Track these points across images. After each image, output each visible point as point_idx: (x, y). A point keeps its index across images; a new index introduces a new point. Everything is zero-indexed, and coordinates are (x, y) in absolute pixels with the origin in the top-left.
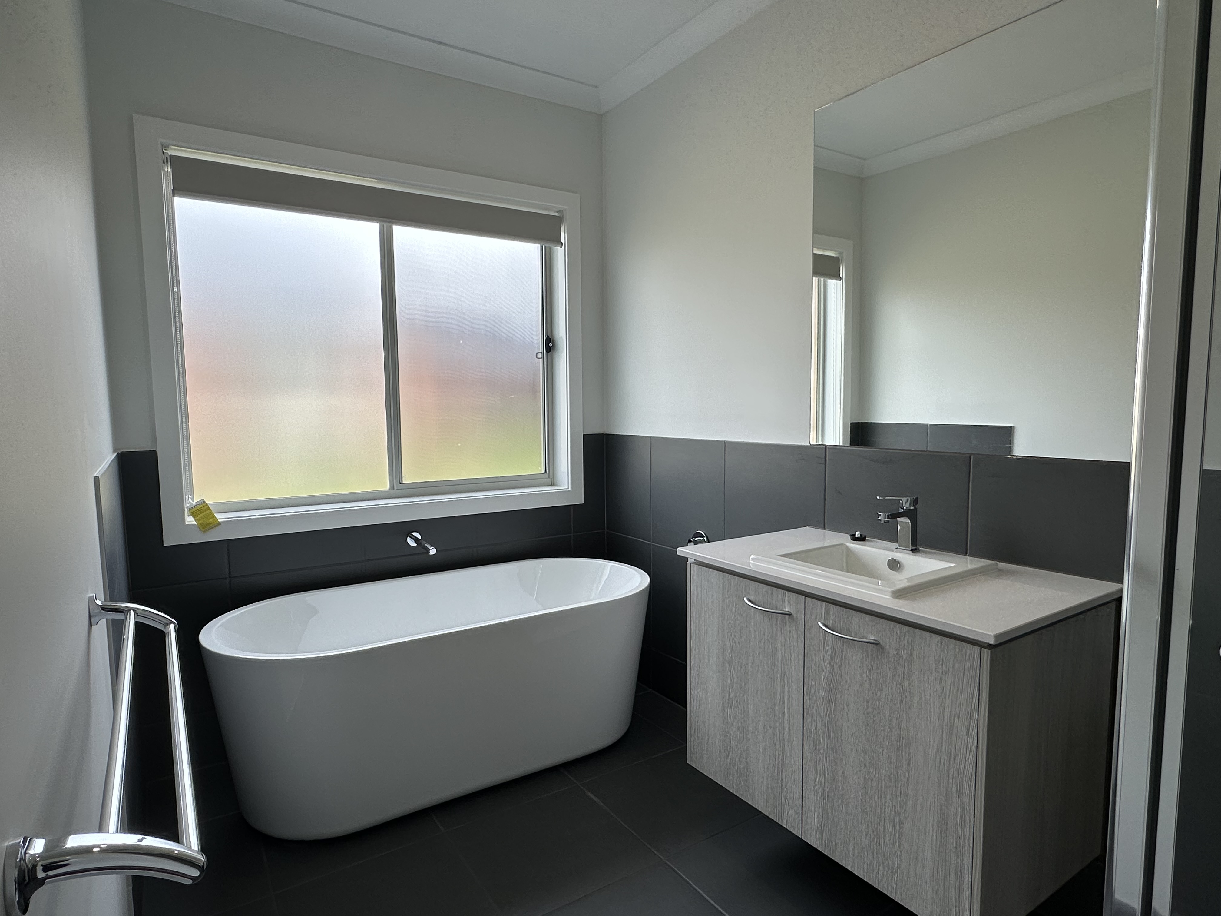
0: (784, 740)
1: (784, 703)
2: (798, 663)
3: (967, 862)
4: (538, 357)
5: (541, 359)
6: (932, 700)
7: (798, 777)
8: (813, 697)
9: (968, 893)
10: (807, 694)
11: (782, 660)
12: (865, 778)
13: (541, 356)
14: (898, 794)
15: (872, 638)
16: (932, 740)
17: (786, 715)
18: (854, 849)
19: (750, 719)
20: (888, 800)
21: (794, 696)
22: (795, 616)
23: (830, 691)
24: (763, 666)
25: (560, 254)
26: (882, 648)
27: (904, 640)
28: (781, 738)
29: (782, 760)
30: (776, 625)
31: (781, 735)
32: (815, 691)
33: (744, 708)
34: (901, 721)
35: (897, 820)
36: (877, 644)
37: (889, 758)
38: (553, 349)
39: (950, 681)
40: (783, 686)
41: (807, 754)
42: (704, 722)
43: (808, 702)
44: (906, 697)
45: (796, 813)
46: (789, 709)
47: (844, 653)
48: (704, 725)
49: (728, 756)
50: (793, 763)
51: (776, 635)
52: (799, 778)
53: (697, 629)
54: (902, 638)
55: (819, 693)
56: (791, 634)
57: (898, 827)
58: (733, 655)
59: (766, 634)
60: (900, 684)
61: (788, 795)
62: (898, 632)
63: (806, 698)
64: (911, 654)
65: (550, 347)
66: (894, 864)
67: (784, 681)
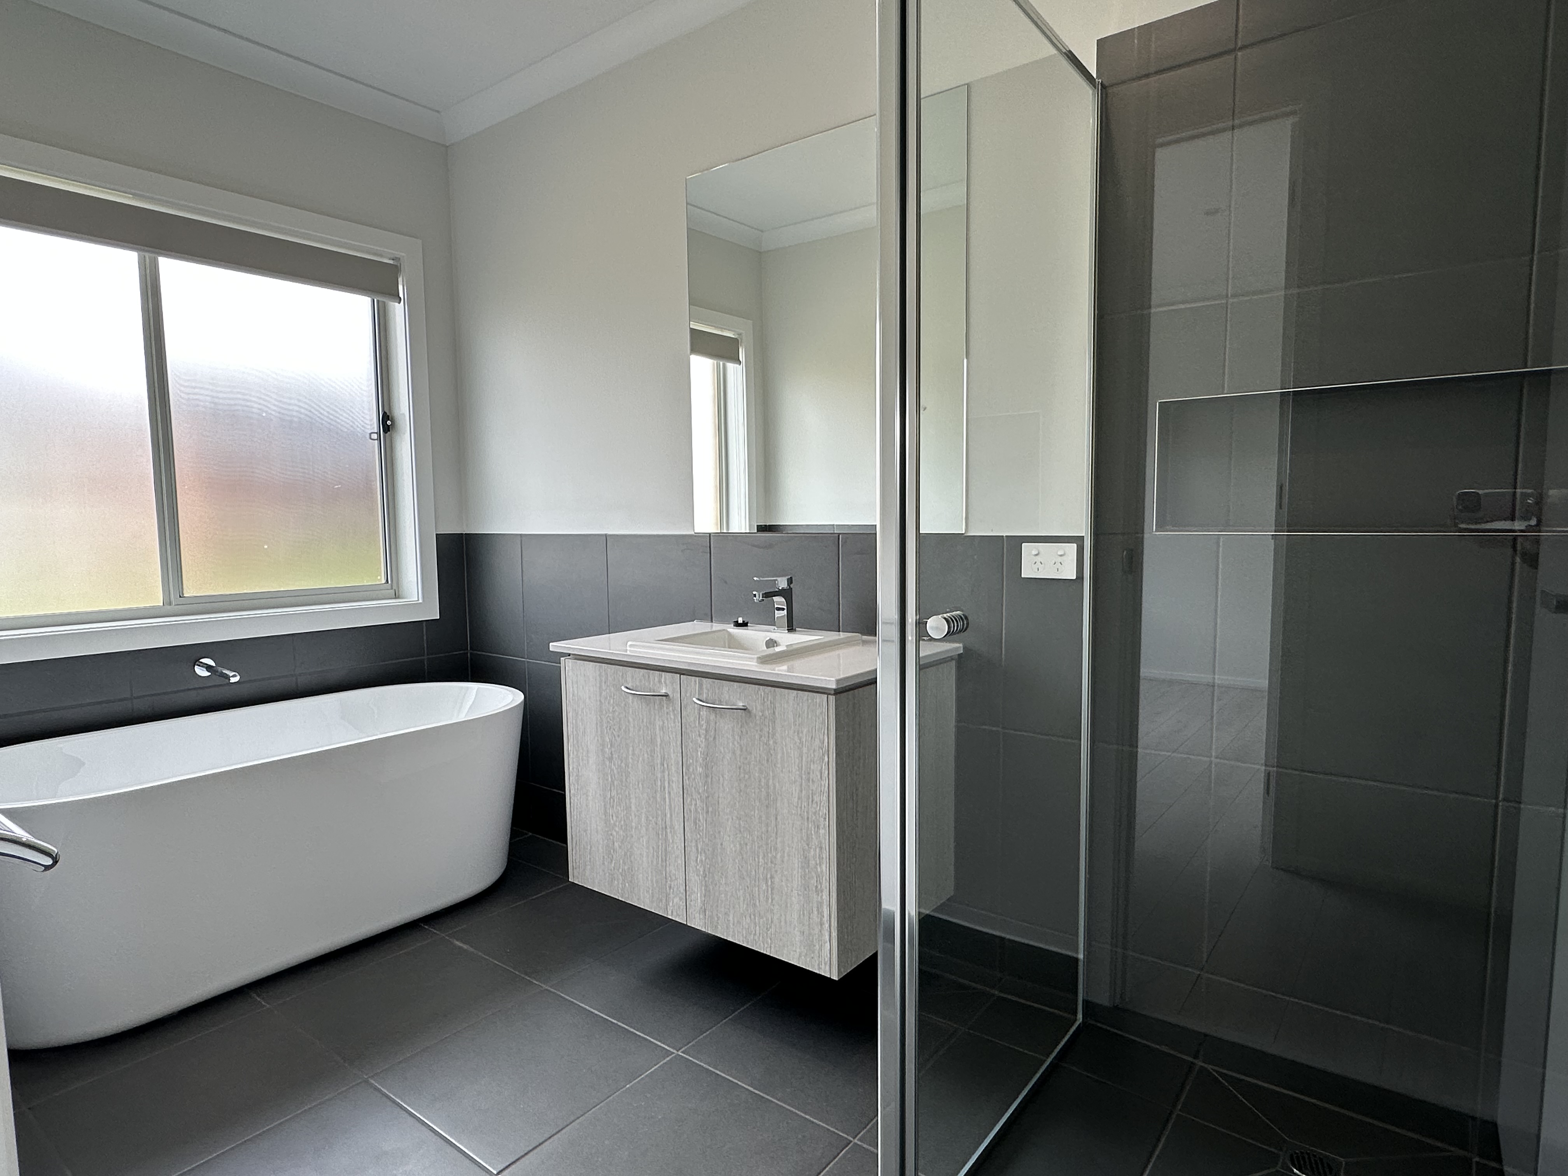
0: (666, 828)
1: (664, 789)
2: (676, 743)
3: (825, 896)
4: (372, 437)
5: (376, 441)
6: (792, 752)
7: (681, 861)
8: (691, 775)
9: (827, 925)
10: (686, 773)
11: (660, 745)
12: (740, 844)
13: (376, 438)
14: (769, 850)
15: (740, 704)
16: (794, 791)
17: (667, 800)
18: (733, 919)
19: (633, 814)
20: (761, 860)
21: (674, 779)
22: (671, 696)
23: (706, 766)
24: (643, 755)
25: (398, 312)
26: (749, 712)
27: (768, 700)
28: (664, 826)
29: (666, 850)
30: (654, 709)
31: (663, 823)
32: (693, 770)
33: (626, 803)
34: (769, 779)
35: (769, 876)
36: (745, 709)
37: (761, 817)
38: (392, 429)
39: (805, 731)
40: (663, 772)
41: (688, 835)
42: (585, 831)
43: (686, 782)
44: (771, 755)
45: (681, 899)
46: (669, 793)
47: (717, 725)
48: (586, 834)
49: (612, 861)
50: (675, 848)
51: (655, 720)
52: (682, 863)
53: (574, 730)
54: (766, 700)
55: (697, 770)
56: (669, 716)
57: (769, 883)
58: (613, 749)
59: (645, 720)
60: (766, 744)
61: (672, 883)
62: (763, 694)
63: (686, 778)
64: (774, 713)
65: (388, 426)
66: (767, 920)
67: (663, 765)
